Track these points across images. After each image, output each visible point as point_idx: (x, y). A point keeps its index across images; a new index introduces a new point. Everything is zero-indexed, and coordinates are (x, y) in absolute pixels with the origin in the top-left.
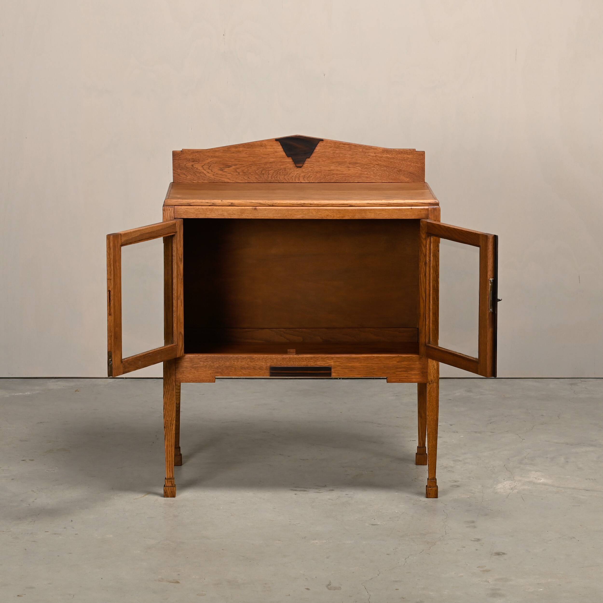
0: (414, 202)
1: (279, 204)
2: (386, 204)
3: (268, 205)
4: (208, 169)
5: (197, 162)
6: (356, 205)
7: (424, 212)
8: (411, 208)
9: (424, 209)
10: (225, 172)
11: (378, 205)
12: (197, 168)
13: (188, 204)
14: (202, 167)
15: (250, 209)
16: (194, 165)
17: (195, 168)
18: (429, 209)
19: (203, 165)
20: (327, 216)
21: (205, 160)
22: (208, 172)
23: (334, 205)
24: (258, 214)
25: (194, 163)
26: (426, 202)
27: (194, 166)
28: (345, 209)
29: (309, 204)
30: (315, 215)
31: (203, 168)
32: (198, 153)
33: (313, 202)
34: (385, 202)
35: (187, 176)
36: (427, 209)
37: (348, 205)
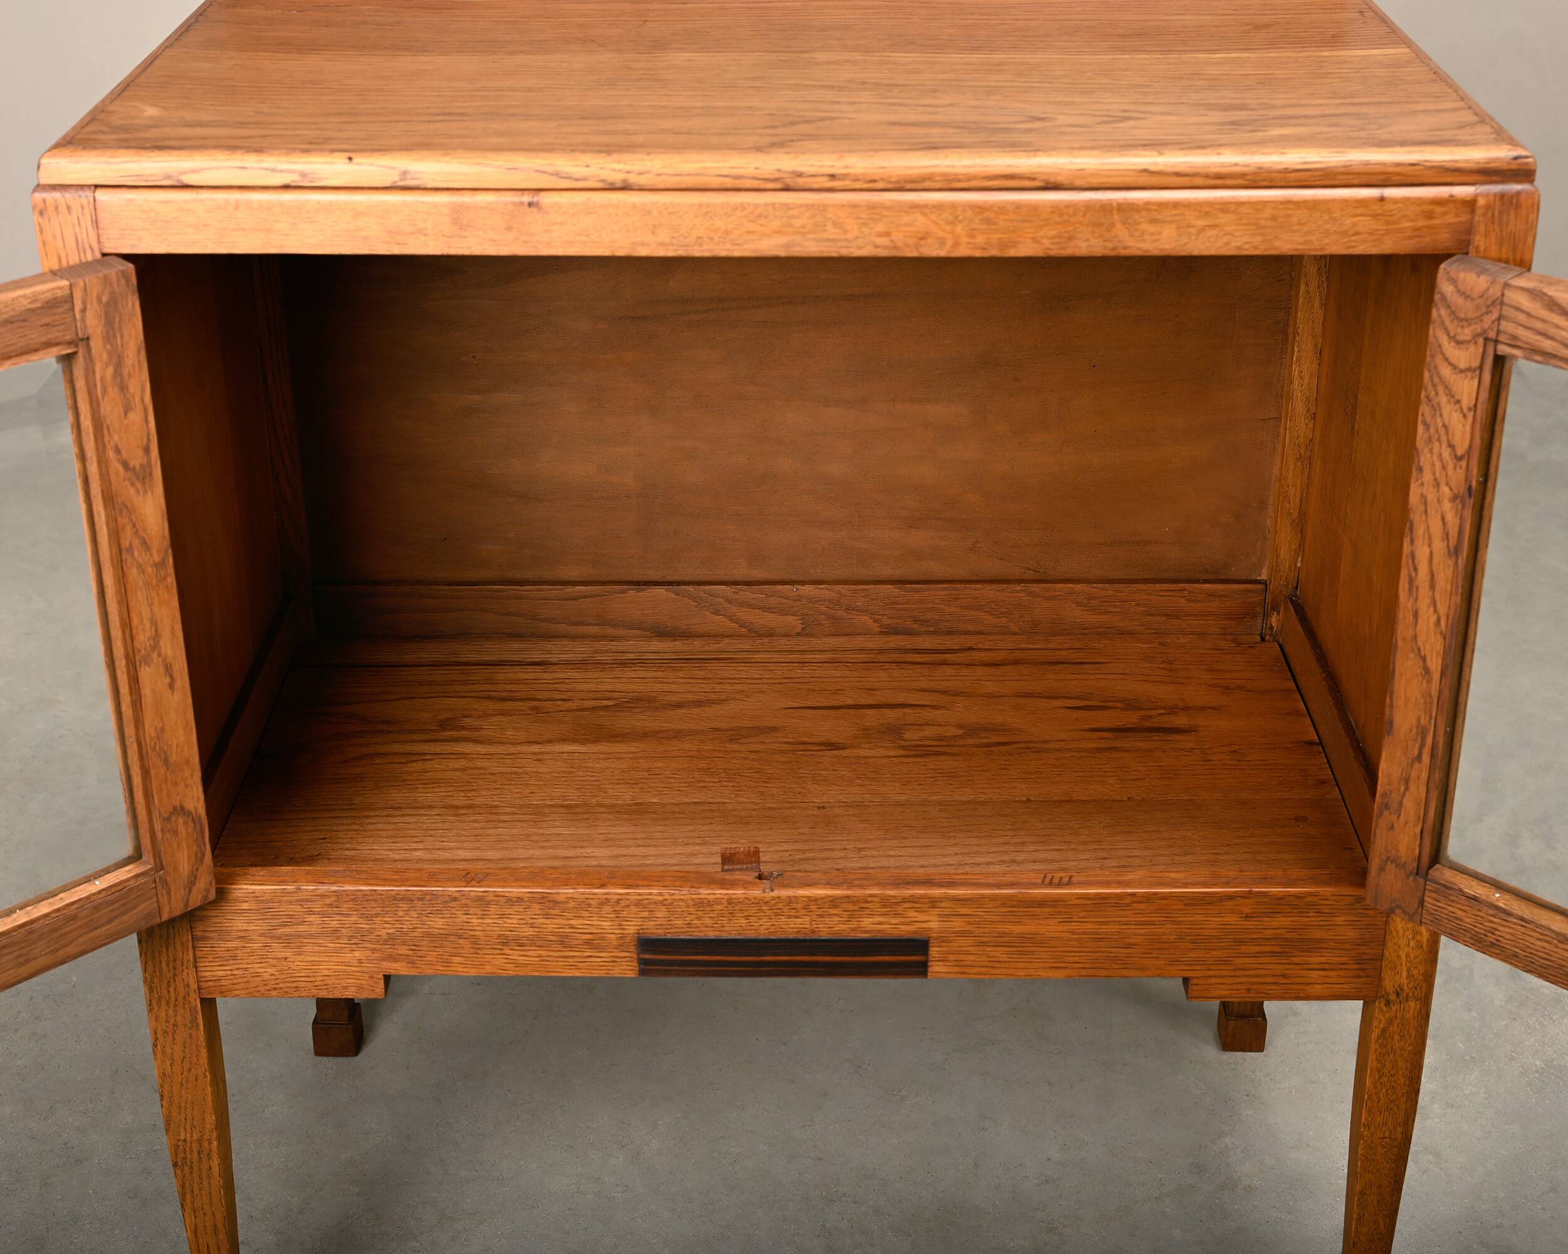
0: (1398, 165)
1: (659, 175)
2: (1243, 175)
3: (603, 181)
6: (1078, 183)
7: (1450, 219)
8: (1382, 199)
9: (1451, 200)
11: (1199, 181)
13: (169, 177)
15: (506, 204)
18: (1481, 202)
20: (921, 239)
23: (959, 181)
24: (547, 231)
26: (1467, 161)
28: (1018, 206)
29: (826, 178)
30: (857, 238)
33: (847, 167)
34: (1236, 165)
36: (1470, 204)
37: (1034, 179)
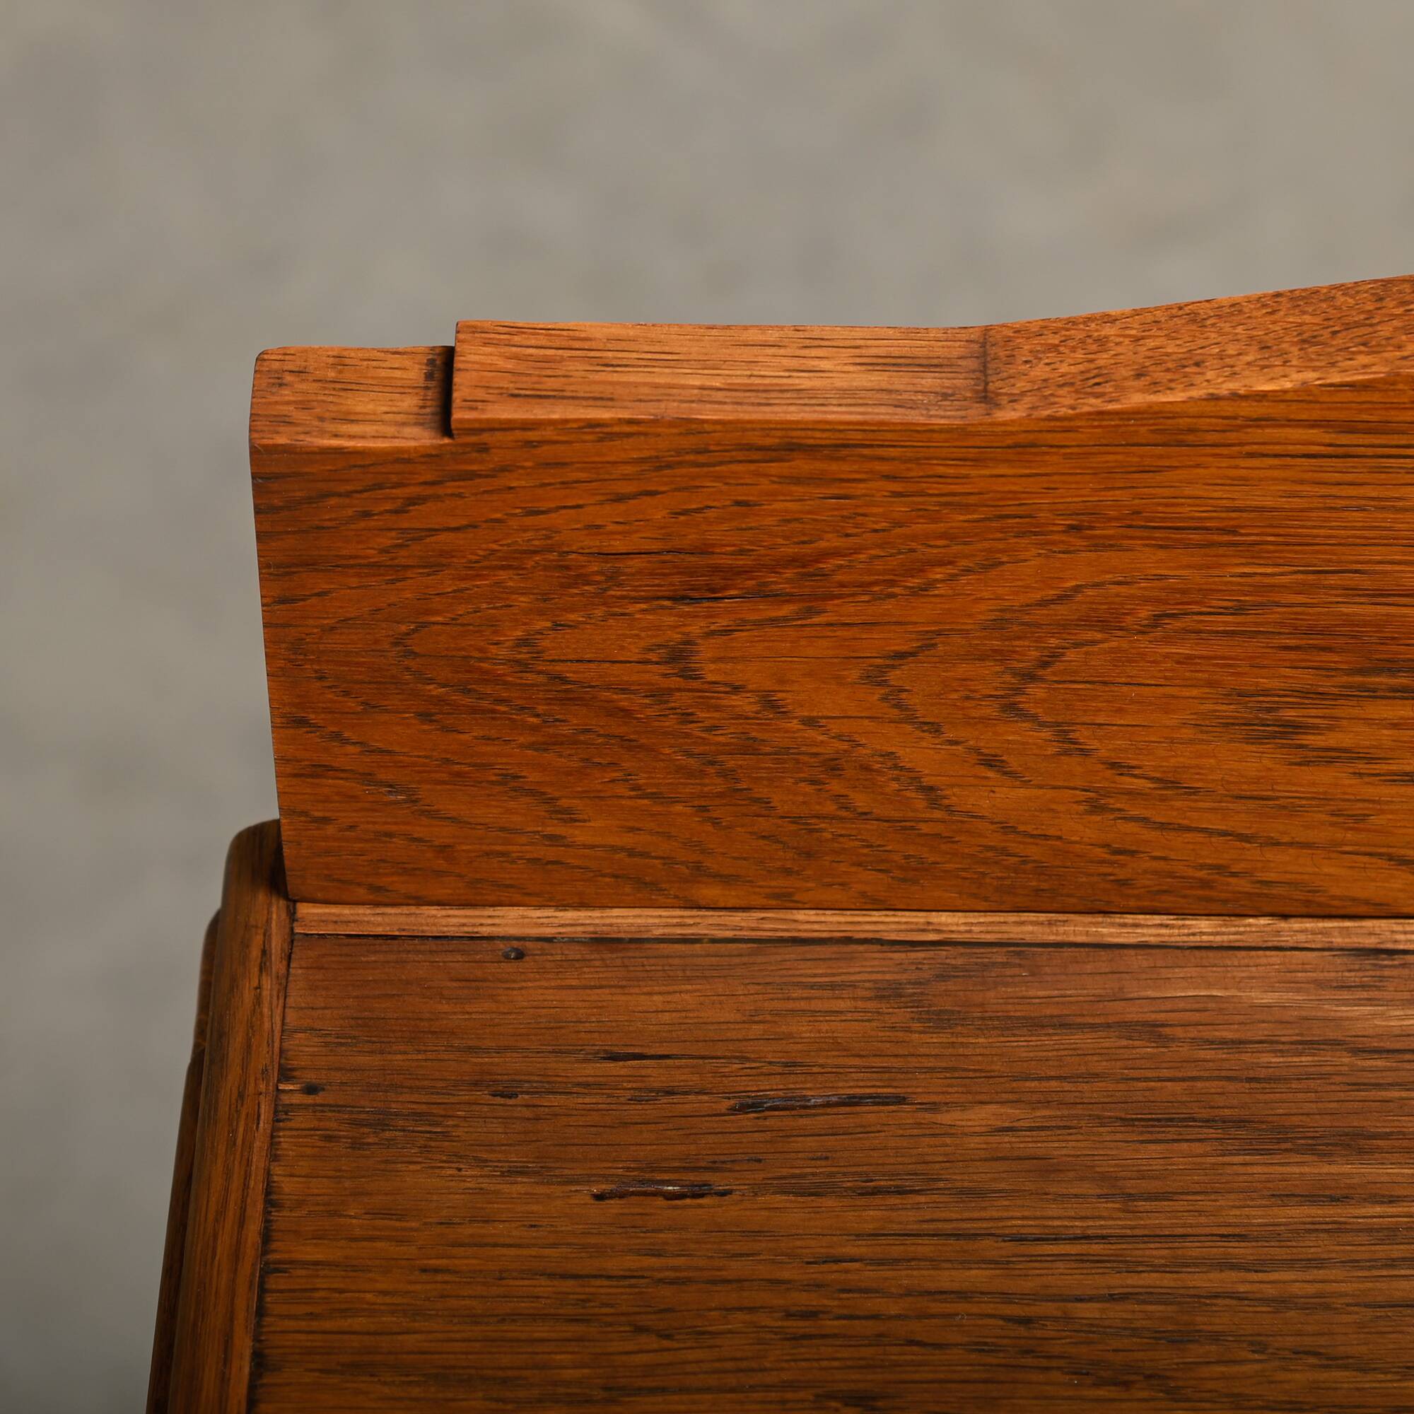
4: (990, 710)
5: (786, 610)
10: (1331, 757)
12: (770, 703)
14: (875, 678)
16: (706, 649)
17: (736, 689)
19: (901, 655)
21: (938, 574)
22: (991, 762)
25: (723, 622)
27: (711, 673)
31: (895, 697)
32: (802, 465)
35: (569, 816)
